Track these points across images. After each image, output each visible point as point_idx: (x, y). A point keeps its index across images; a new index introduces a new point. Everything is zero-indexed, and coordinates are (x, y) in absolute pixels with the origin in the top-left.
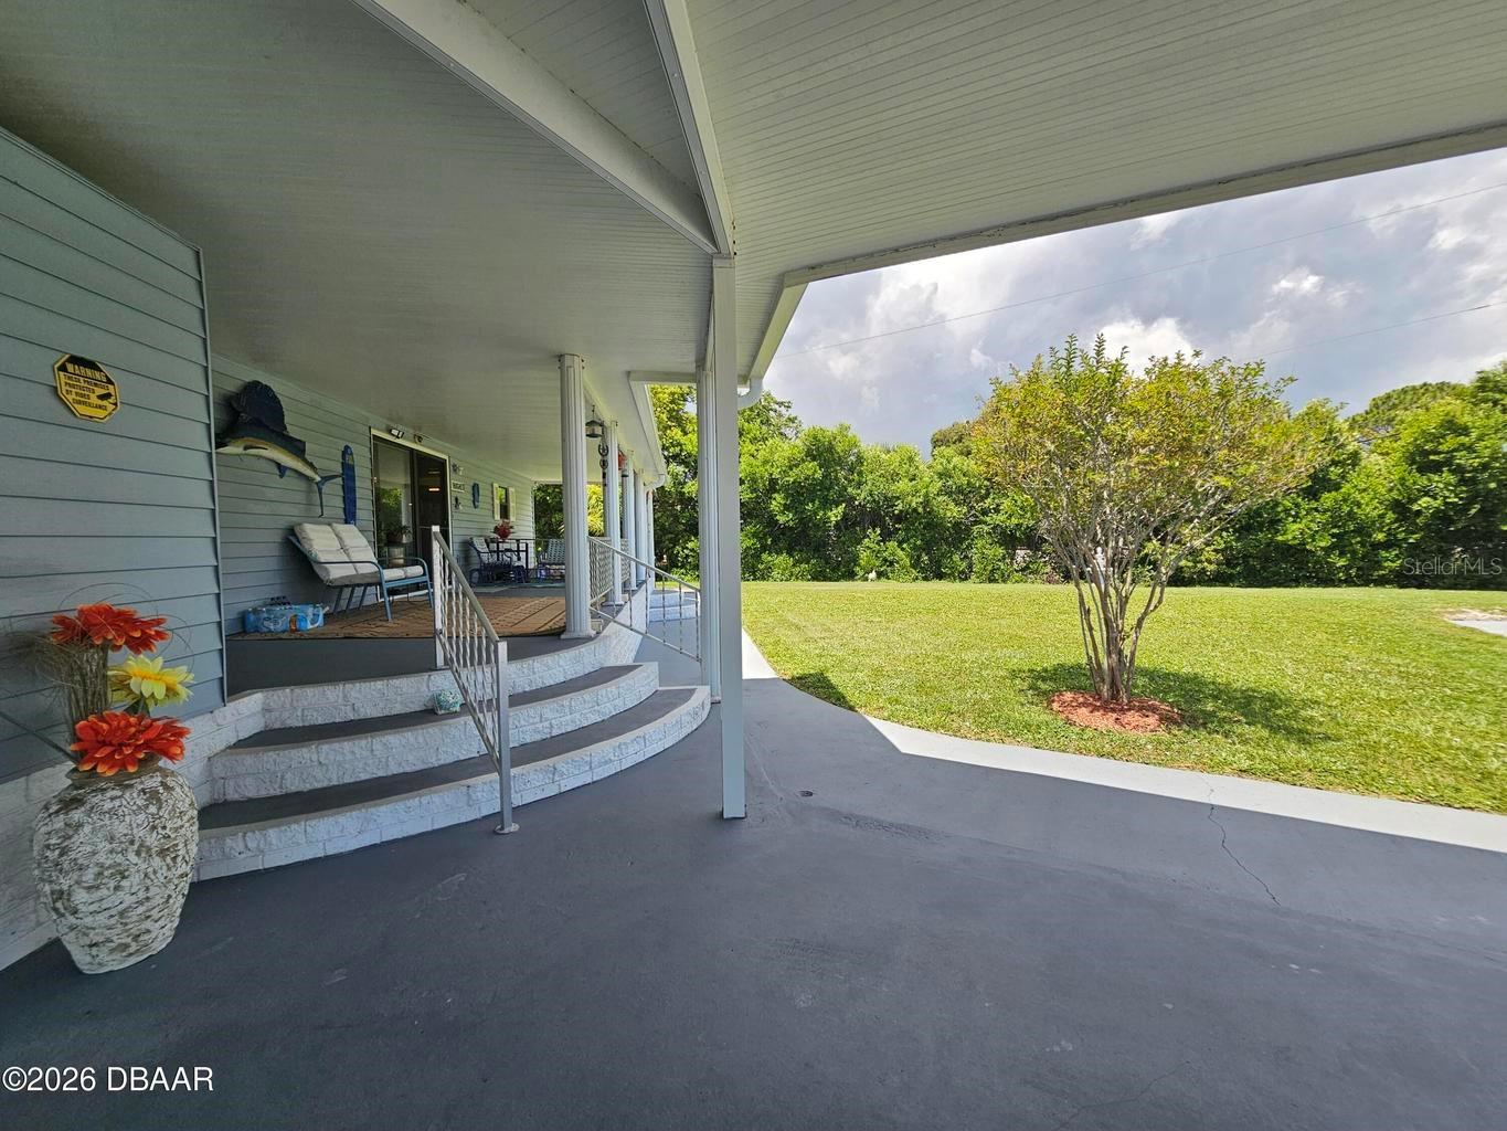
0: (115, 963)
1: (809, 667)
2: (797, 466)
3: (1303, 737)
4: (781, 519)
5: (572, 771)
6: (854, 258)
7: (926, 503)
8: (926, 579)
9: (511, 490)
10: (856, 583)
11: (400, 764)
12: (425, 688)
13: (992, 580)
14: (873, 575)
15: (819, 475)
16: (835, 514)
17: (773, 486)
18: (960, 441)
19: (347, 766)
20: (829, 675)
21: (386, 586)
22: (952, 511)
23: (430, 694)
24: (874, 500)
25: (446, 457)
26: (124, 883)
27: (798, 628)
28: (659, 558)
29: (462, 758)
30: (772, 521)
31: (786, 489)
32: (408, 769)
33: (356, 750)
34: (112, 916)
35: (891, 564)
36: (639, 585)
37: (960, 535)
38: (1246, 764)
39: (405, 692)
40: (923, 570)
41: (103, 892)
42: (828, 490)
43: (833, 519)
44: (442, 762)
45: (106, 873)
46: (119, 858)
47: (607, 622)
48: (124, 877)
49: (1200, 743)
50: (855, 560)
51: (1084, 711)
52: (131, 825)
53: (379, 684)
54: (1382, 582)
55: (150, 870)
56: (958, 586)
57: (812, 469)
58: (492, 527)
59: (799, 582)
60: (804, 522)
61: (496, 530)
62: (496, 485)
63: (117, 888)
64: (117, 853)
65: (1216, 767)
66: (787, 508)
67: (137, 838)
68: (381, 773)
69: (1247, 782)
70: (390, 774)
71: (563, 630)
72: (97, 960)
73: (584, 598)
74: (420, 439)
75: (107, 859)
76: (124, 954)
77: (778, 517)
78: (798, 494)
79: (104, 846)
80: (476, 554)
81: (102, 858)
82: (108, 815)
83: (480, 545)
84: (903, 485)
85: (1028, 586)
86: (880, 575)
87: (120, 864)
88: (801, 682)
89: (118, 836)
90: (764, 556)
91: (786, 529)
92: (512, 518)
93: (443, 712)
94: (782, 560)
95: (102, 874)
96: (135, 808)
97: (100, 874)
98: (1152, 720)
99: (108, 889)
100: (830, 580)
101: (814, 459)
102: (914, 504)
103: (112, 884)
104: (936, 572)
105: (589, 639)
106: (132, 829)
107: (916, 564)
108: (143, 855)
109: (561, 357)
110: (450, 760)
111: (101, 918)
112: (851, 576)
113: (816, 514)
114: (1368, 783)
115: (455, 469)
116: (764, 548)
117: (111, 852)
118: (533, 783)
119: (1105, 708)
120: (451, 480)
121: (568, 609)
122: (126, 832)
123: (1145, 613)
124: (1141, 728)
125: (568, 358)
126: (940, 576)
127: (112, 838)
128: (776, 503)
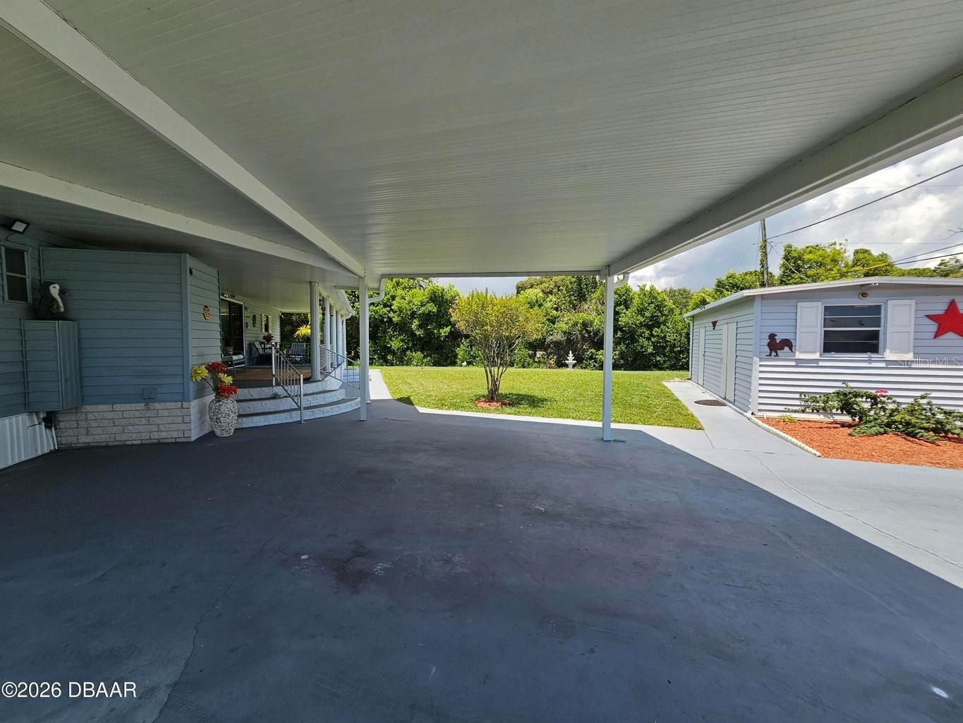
1: (405, 395)
2: (424, 305)
4: (418, 333)
5: (318, 414)
9: (270, 317)
10: (456, 367)
11: (269, 409)
12: (272, 391)
13: (524, 367)
14: (465, 364)
15: (436, 310)
16: (445, 331)
17: (413, 315)
19: (255, 408)
20: (411, 398)
21: (234, 362)
25: (242, 303)
27: (410, 384)
28: (349, 353)
30: (412, 334)
31: (420, 317)
32: (271, 411)
33: (258, 404)
35: (474, 358)
36: (338, 366)
39: (267, 391)
42: (441, 318)
43: (443, 334)
47: (327, 376)
50: (456, 356)
53: (259, 389)
57: (432, 308)
58: (262, 336)
59: (427, 367)
60: (429, 334)
61: (264, 338)
62: (263, 315)
66: (420, 327)
70: (266, 411)
71: (310, 378)
73: (318, 368)
74: (234, 296)
77: (416, 332)
78: (426, 319)
80: (255, 349)
83: (257, 344)
85: (540, 370)
86: (469, 363)
88: (400, 400)
90: (408, 353)
91: (420, 338)
92: (270, 332)
93: (278, 397)
94: (419, 355)
100: (443, 366)
101: (433, 302)
105: (320, 381)
109: (311, 282)
112: (453, 364)
113: (434, 331)
115: (246, 308)
116: (408, 348)
118: (308, 415)
119: (489, 402)
120: (245, 314)
121: (312, 372)
125: (313, 284)
128: (415, 324)
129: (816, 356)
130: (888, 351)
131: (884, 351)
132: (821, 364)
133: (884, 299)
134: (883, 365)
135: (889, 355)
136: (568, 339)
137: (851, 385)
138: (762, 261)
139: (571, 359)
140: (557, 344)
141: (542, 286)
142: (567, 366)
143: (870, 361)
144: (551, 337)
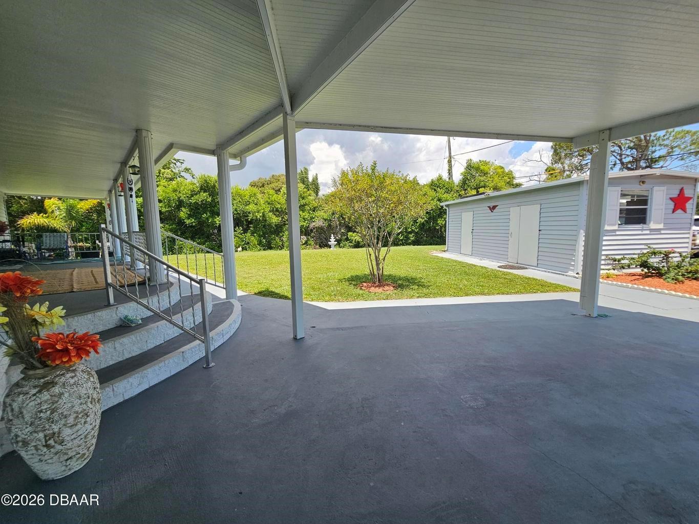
0: (78, 466)
1: (260, 288)
2: (195, 195)
3: (423, 286)
4: (188, 222)
6: (324, 124)
7: (264, 216)
8: (264, 250)
11: (130, 353)
12: (114, 315)
14: (240, 249)
15: (209, 200)
16: (219, 220)
17: (180, 204)
18: (263, 187)
19: (102, 359)
20: (273, 290)
22: (274, 220)
23: (118, 317)
24: (238, 213)
26: (88, 419)
29: (158, 344)
30: (181, 223)
31: (190, 205)
32: (134, 354)
33: (107, 349)
34: (81, 439)
35: (249, 244)
37: (278, 230)
38: (418, 295)
40: (263, 246)
41: (79, 426)
42: (214, 208)
43: (217, 222)
44: (149, 348)
45: (80, 416)
46: (84, 407)
48: (88, 416)
49: (406, 292)
51: (373, 288)
52: (86, 388)
54: (409, 244)
55: (96, 410)
56: (279, 252)
57: (204, 196)
60: (201, 223)
63: (85, 423)
64: (83, 404)
65: (412, 297)
66: (189, 216)
67: (90, 395)
68: (121, 359)
69: (420, 299)
70: (125, 358)
72: (69, 467)
75: (79, 408)
76: (83, 459)
77: (185, 221)
78: (196, 210)
79: (78, 402)
81: (77, 408)
82: (75, 386)
84: (251, 207)
86: (243, 249)
87: (85, 410)
88: (261, 294)
89: (82, 395)
90: (178, 241)
91: (190, 227)
93: (134, 325)
94: (189, 243)
95: (78, 416)
96: (85, 379)
97: (77, 417)
98: (392, 288)
99: (81, 424)
101: (205, 192)
102: (259, 217)
103: (83, 421)
104: (269, 247)
106: (87, 390)
107: (260, 243)
108: (93, 403)
109: (138, 130)
110: (153, 346)
111: (76, 442)
113: (208, 219)
114: (443, 295)
117: (81, 404)
119: (379, 286)
122: (85, 392)
123: (386, 254)
124: (390, 290)
125: (144, 132)
126: (271, 248)
127: (80, 397)
128: (183, 213)
129: (616, 227)
130: (652, 222)
131: (649, 223)
132: (618, 233)
133: (652, 186)
134: (648, 232)
135: (653, 226)
136: (330, 225)
137: (654, 246)
138: (449, 170)
139: (332, 241)
140: (320, 230)
141: (273, 185)
142: (330, 247)
143: (642, 230)
144: (314, 224)
